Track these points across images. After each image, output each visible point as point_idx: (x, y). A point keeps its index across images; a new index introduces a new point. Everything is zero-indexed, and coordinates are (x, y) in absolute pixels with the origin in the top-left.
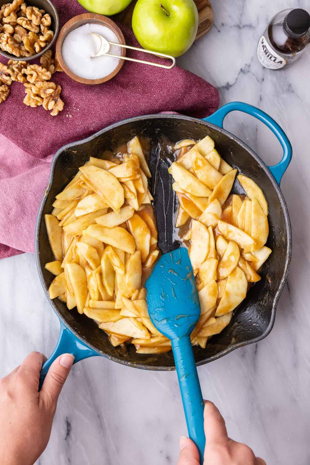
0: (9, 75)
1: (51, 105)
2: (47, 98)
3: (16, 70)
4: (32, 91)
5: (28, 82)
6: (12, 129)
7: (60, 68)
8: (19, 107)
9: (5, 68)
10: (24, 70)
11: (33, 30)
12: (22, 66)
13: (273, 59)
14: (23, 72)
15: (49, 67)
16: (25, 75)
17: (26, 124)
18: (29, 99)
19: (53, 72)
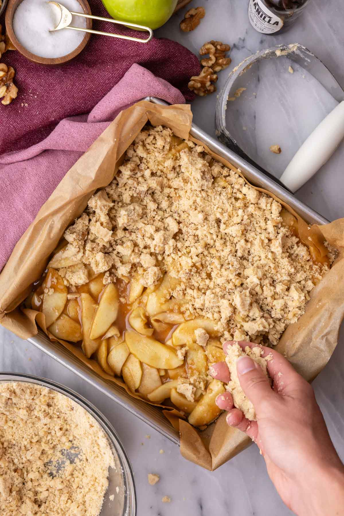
1: (2, 92)
7: (13, 46)
13: (267, 19)
19: (3, 51)
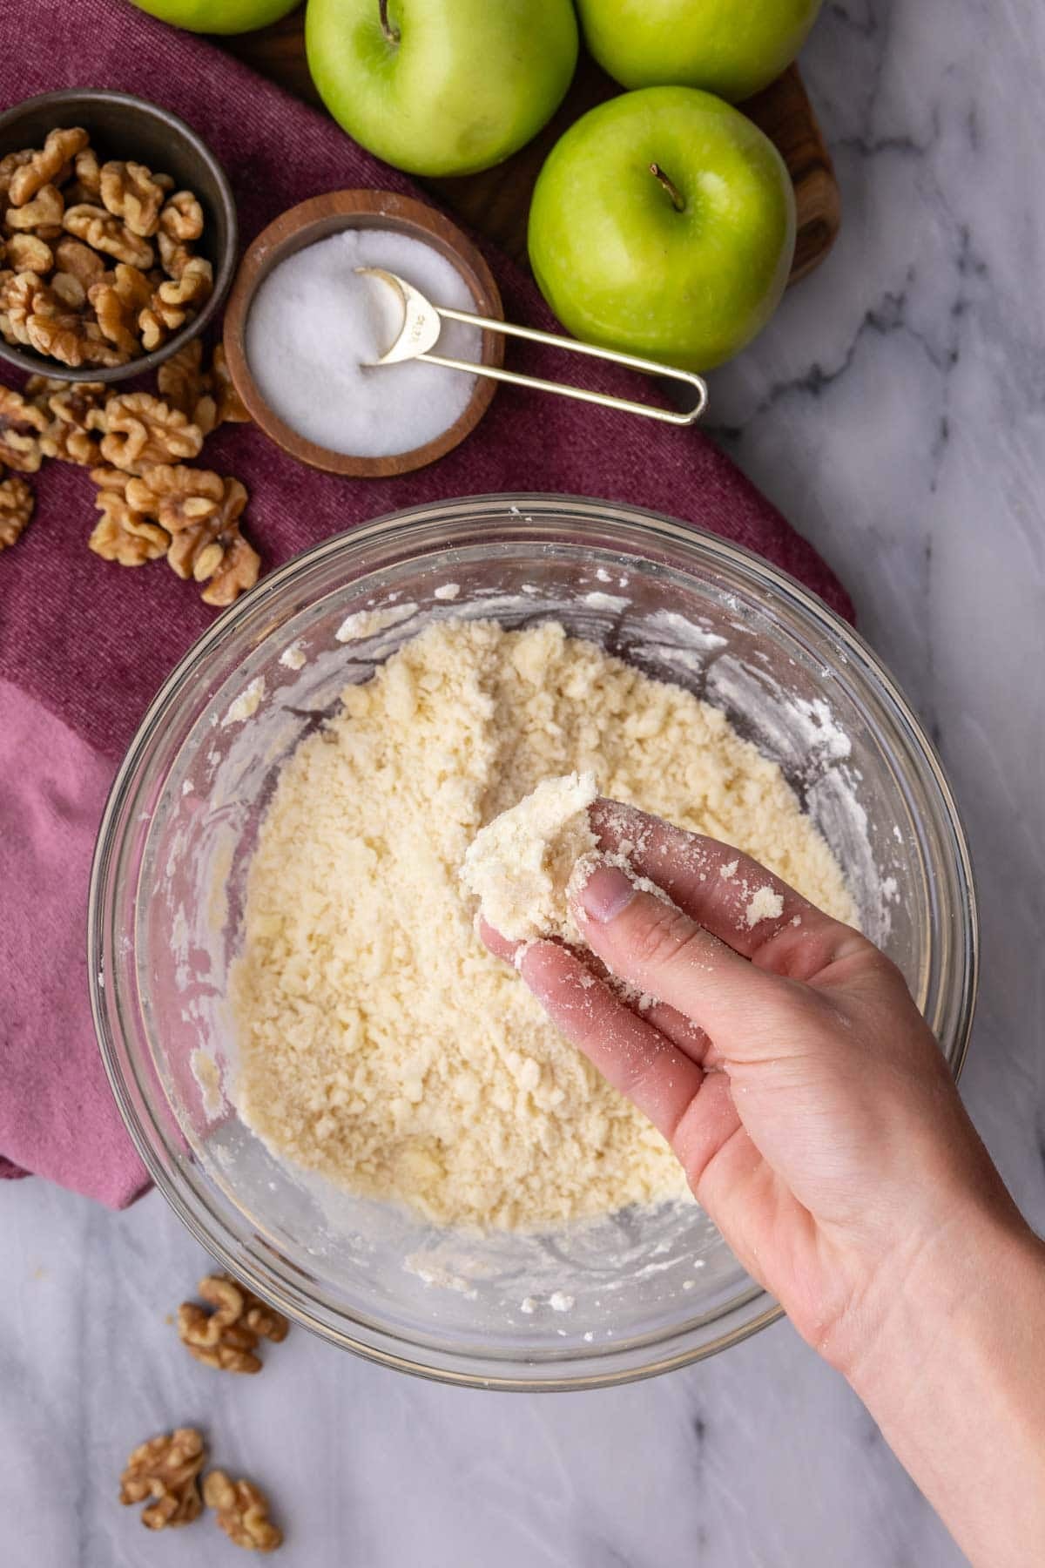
0: (30, 431)
1: (207, 563)
2: (184, 531)
3: (63, 414)
4: (125, 501)
5: (108, 466)
6: (48, 658)
7: (239, 408)
8: (73, 571)
9: (15, 401)
10: (93, 417)
11: (131, 258)
12: (89, 399)
14: (89, 423)
15: (196, 404)
16: (95, 436)
17: (105, 640)
18: (115, 531)
19: (210, 427)
